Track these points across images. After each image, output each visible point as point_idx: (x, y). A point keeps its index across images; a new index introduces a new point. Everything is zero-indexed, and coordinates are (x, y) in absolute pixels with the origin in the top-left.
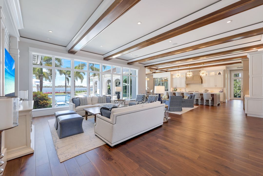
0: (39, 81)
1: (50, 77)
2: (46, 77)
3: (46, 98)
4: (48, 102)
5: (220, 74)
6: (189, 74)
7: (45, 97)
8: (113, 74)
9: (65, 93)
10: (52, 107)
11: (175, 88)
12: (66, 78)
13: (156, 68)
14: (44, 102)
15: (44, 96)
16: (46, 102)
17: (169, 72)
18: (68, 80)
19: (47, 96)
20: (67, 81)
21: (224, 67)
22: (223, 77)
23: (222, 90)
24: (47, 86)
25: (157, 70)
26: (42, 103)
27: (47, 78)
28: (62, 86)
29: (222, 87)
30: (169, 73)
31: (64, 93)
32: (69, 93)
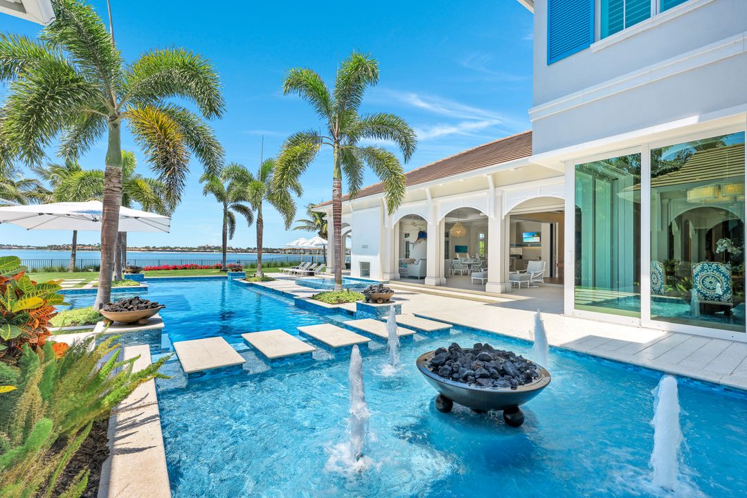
9: (221, 268)
12: (225, 214)
20: (228, 227)
24: (169, 247)
31: (217, 267)
32: (237, 269)
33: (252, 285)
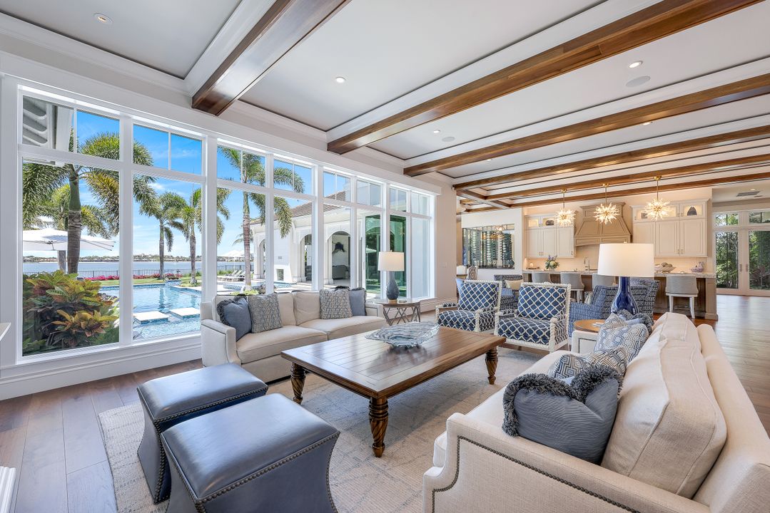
0: (65, 234)
1: (106, 225)
2: (91, 225)
3: (90, 301)
4: (99, 317)
5: (692, 212)
6: (607, 213)
7: (88, 295)
8: (360, 208)
9: (159, 277)
10: (117, 340)
11: (550, 259)
12: (162, 229)
13: (484, 193)
14: (84, 319)
15: (82, 289)
16: (89, 316)
17: (519, 210)
18: (170, 236)
19: (95, 292)
20: (165, 240)
21: (706, 192)
22: (704, 221)
23: (703, 264)
24: (96, 257)
25: (487, 201)
26: (73, 325)
27: (96, 227)
28: (145, 257)
29: (704, 254)
30: (517, 212)
31: (155, 277)
32: (173, 278)
33: (186, 289)
